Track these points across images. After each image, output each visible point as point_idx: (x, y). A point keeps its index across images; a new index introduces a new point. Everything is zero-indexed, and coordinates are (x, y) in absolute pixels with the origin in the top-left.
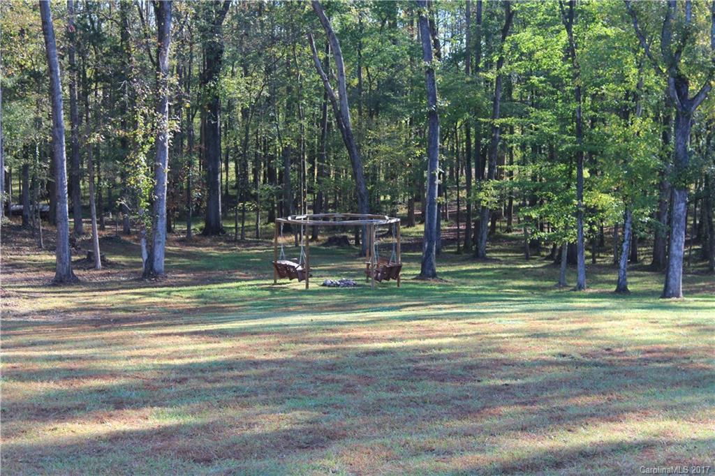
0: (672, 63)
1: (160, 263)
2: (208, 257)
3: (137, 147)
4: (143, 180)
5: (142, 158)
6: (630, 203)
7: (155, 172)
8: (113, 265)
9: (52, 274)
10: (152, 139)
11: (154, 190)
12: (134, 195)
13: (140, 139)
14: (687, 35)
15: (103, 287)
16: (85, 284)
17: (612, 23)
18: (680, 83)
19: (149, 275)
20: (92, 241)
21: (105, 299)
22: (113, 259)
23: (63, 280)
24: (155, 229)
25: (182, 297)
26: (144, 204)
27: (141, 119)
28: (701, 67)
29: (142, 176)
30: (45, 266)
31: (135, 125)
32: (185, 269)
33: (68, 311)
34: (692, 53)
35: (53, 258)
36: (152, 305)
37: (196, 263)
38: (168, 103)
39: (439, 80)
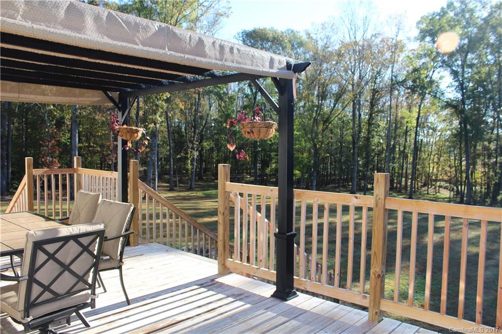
0: (313, 141)
1: (193, 186)
2: (202, 185)
3: (188, 159)
4: (190, 167)
5: (189, 161)
6: (302, 173)
7: (192, 164)
8: (181, 186)
9: (169, 188)
10: (192, 157)
11: (192, 169)
12: (187, 170)
13: (189, 157)
14: (317, 135)
15: (181, 191)
16: (176, 191)
17: (299, 131)
18: (315, 145)
19: (190, 189)
20: (176, 181)
21: (182, 194)
22: (180, 185)
23: (171, 190)
24: (192, 178)
25: (200, 194)
26: (189, 172)
27: (189, 152)
28: (319, 142)
29: (189, 165)
30: (167, 187)
31: (188, 153)
32: (199, 188)
33: (175, 197)
34: (318, 139)
35: (169, 185)
36: (194, 196)
37: (200, 186)
38: (196, 149)
39: (258, 144)
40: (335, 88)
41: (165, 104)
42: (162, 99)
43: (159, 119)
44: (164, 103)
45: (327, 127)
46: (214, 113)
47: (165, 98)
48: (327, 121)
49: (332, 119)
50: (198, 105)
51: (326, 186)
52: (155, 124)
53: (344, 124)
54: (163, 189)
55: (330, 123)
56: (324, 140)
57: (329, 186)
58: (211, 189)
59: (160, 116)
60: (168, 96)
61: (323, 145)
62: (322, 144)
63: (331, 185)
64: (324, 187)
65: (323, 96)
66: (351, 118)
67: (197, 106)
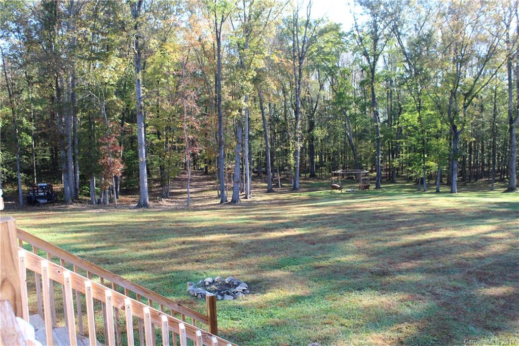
0: (452, 121)
1: (298, 185)
2: (312, 184)
3: (290, 152)
4: (292, 161)
5: (292, 155)
6: (440, 164)
7: (295, 159)
8: (284, 186)
9: (267, 190)
10: (295, 149)
11: (296, 164)
12: (289, 166)
13: (291, 149)
14: (456, 113)
15: (281, 193)
16: (276, 192)
17: (432, 110)
18: (454, 127)
19: (294, 189)
20: (278, 180)
21: (282, 196)
22: (284, 185)
23: (270, 191)
24: (296, 176)
25: (304, 196)
26: (292, 168)
27: (291, 144)
28: (461, 122)
29: (292, 160)
30: (265, 187)
31: (289, 145)
32: (305, 187)
33: (271, 200)
34: (458, 118)
35: (267, 185)
36: (295, 198)
37: (308, 185)
38: (299, 139)
39: (380, 129)
40: (483, 50)
41: (251, 85)
42: (248, 79)
43: (244, 104)
44: (249, 84)
45: (470, 101)
46: (327, 93)
47: (251, 77)
48: (469, 94)
49: (477, 91)
50: (299, 84)
51: (476, 180)
52: (240, 111)
53: (495, 97)
54: (261, 190)
55: (473, 97)
56: (467, 120)
57: (481, 180)
58: (321, 188)
59: (245, 101)
60: (255, 75)
61: (465, 127)
62: (464, 125)
63: (484, 180)
64: (472, 182)
65: (462, 61)
66: (508, 87)
67: (298, 85)
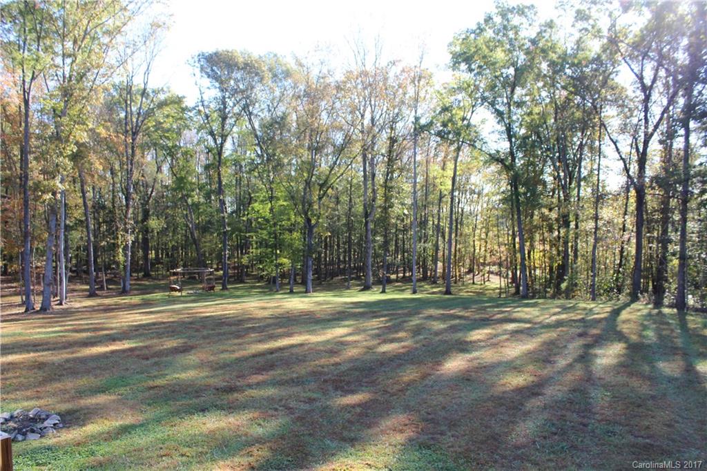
0: (306, 214)
1: (128, 287)
2: (145, 285)
3: (118, 246)
4: (121, 258)
5: (121, 250)
6: (294, 261)
7: (125, 255)
8: (111, 289)
9: (88, 293)
10: (124, 243)
11: (125, 261)
12: (118, 264)
13: (120, 243)
14: (310, 205)
15: (107, 297)
16: (100, 296)
17: (285, 201)
18: (309, 221)
19: (124, 292)
20: (103, 281)
21: (107, 301)
22: (110, 287)
23: (92, 295)
24: (126, 276)
25: (136, 300)
26: (121, 266)
27: (120, 236)
28: (315, 215)
29: (120, 257)
30: (85, 290)
31: (118, 238)
32: (137, 290)
33: (94, 306)
34: (312, 210)
35: (88, 287)
36: (125, 303)
37: (141, 287)
38: (130, 230)
39: (226, 220)
40: (339, 138)
41: (69, 163)
42: (65, 155)
43: (60, 185)
44: (67, 160)
45: (325, 193)
46: (166, 177)
47: (70, 153)
48: (324, 185)
49: (332, 181)
50: (132, 164)
51: (332, 279)
52: (54, 194)
53: (351, 188)
54: (80, 294)
55: (328, 188)
56: (322, 213)
57: (337, 278)
58: (157, 291)
59: (61, 182)
60: (74, 151)
61: (320, 220)
62: (319, 218)
63: (340, 278)
64: (328, 281)
65: (317, 149)
66: (363, 179)
67: (130, 166)
